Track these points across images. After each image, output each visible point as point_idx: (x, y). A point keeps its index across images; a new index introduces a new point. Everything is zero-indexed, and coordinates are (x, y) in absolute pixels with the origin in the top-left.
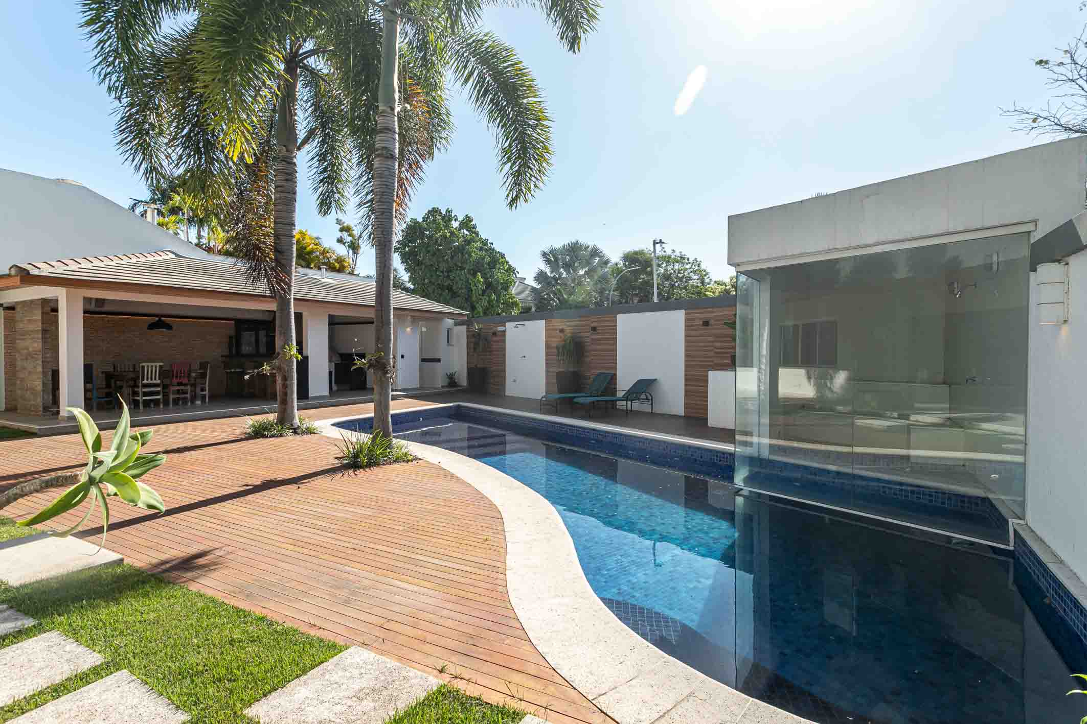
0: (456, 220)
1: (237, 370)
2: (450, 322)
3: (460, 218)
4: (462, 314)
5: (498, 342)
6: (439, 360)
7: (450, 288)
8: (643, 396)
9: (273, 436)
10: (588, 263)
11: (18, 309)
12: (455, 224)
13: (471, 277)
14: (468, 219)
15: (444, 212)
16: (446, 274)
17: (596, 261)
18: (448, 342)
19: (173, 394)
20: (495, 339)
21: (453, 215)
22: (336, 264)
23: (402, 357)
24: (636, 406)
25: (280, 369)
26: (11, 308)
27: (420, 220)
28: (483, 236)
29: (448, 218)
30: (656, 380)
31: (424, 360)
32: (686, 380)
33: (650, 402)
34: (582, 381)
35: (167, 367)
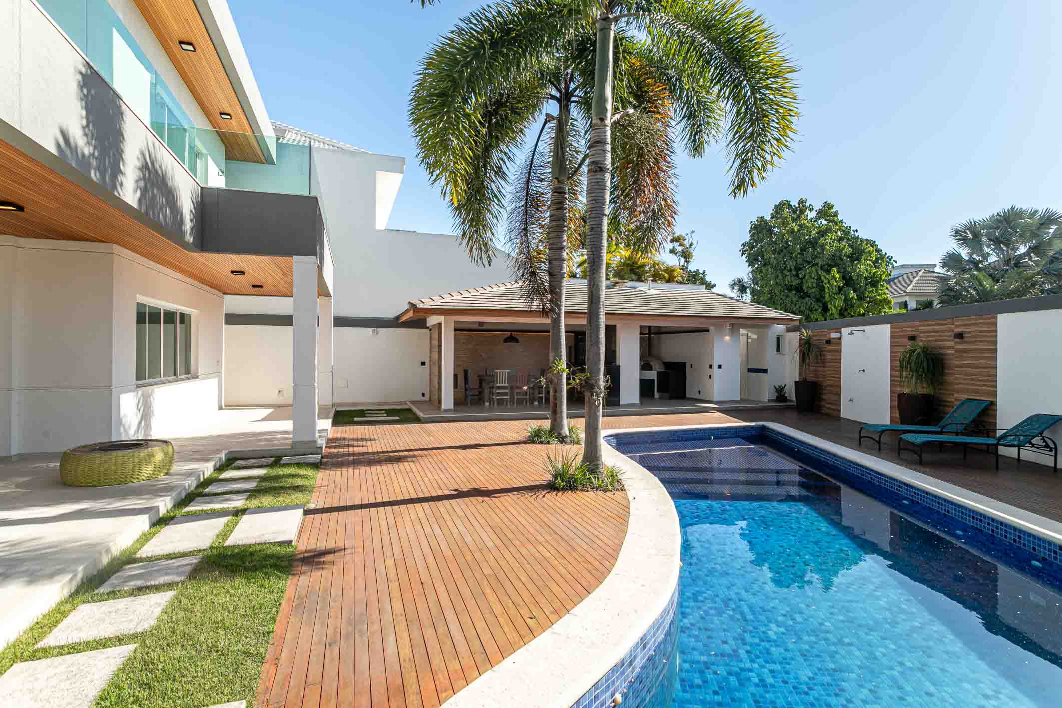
0: (811, 210)
2: (780, 328)
3: (818, 206)
4: (791, 320)
5: (833, 350)
6: (765, 371)
7: (799, 289)
8: (1037, 440)
9: (541, 443)
10: (1034, 235)
12: (812, 215)
13: (824, 274)
14: (828, 206)
15: (794, 203)
16: (794, 273)
17: (1051, 231)
18: (778, 350)
19: (517, 395)
20: (830, 347)
21: (808, 205)
22: (666, 275)
23: (720, 367)
24: (1028, 454)
25: (551, 381)
27: (768, 217)
28: (848, 223)
29: (802, 208)
31: (745, 370)
33: (1053, 453)
34: (942, 408)
35: (513, 374)
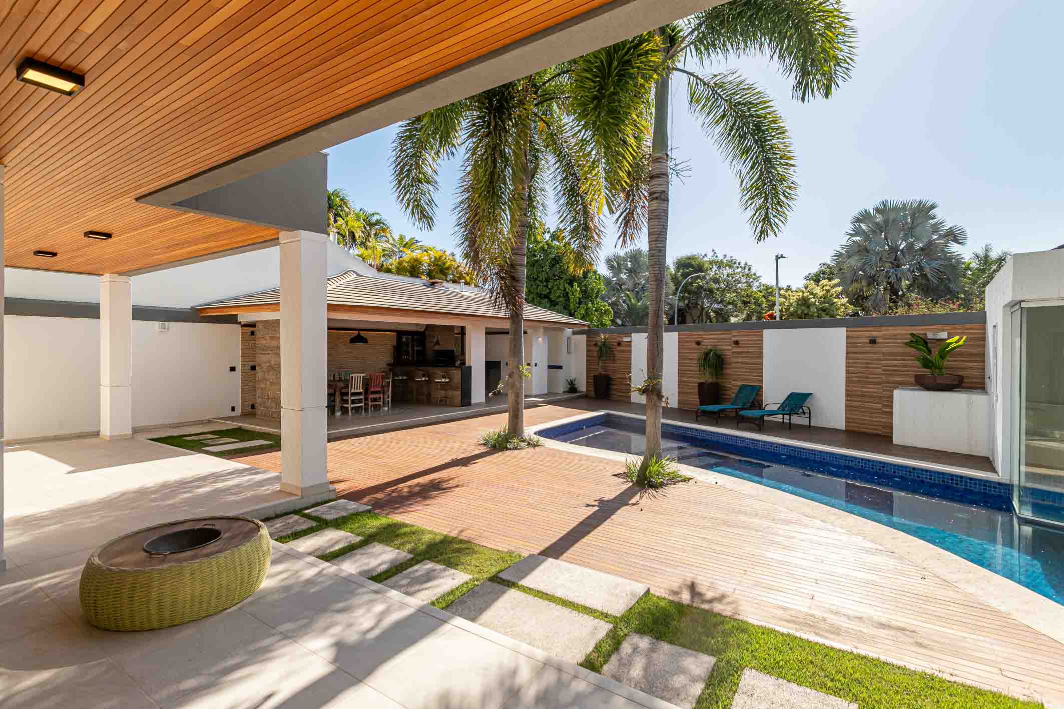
1: (404, 378)
2: (569, 331)
4: (584, 325)
5: (623, 351)
6: (560, 367)
8: (799, 410)
11: (260, 326)
13: (567, 285)
16: (545, 284)
18: (568, 351)
19: (372, 402)
20: (618, 348)
21: (546, 228)
23: (536, 365)
26: (253, 325)
30: (811, 394)
31: (550, 367)
32: (847, 395)
33: (807, 415)
34: (722, 392)
35: (368, 377)
